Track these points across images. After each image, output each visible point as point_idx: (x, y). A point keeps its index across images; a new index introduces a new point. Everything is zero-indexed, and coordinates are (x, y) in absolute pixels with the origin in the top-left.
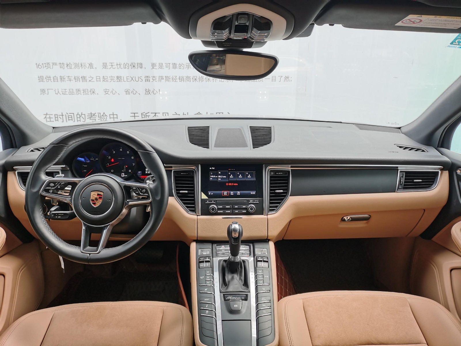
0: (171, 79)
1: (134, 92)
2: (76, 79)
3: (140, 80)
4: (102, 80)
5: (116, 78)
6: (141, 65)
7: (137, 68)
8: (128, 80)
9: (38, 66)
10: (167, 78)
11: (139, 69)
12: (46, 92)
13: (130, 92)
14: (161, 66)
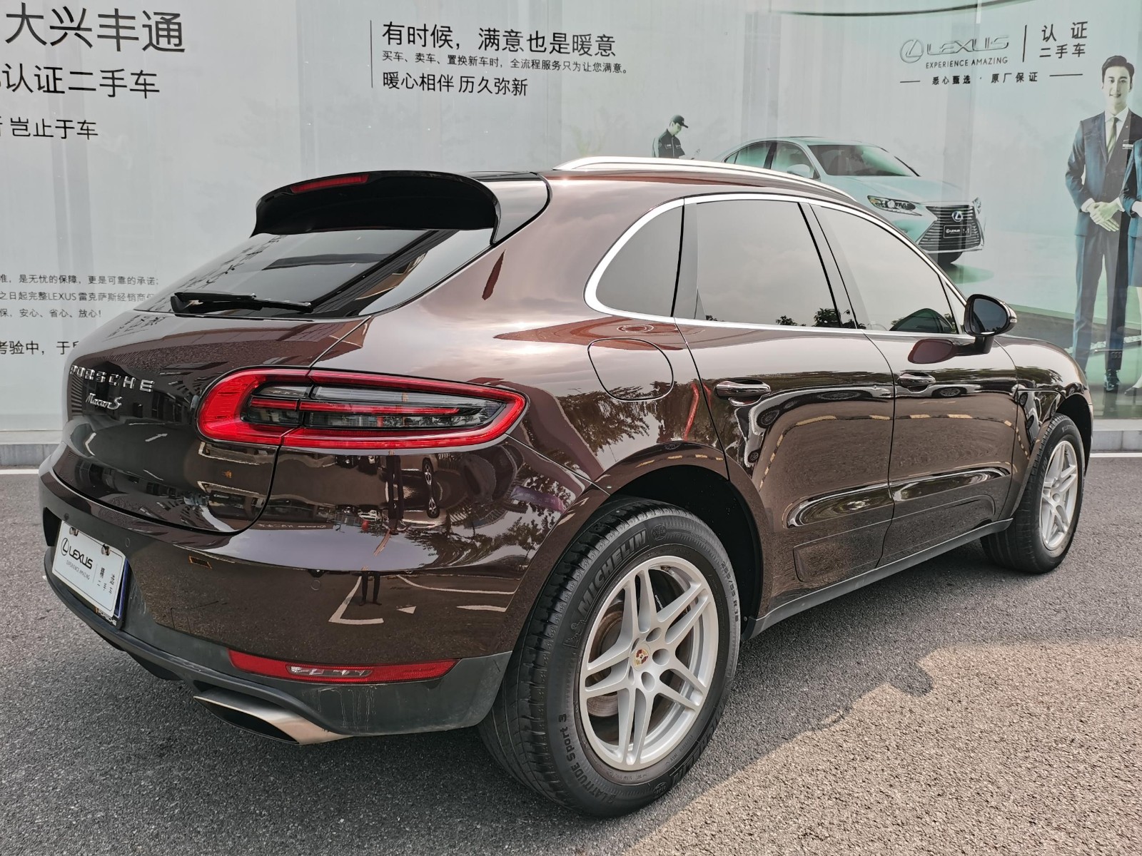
0: (117, 298)
1: (64, 314)
3: (72, 298)
4: (18, 296)
5: (38, 295)
6: (73, 279)
8: (55, 298)
10: (111, 297)
11: (72, 283)
13: (58, 313)
14: (102, 279)
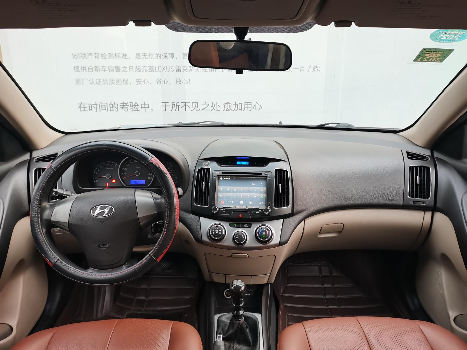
2: (111, 69)
3: (171, 70)
4: (134, 70)
5: (148, 68)
6: (172, 56)
7: (168, 58)
8: (160, 70)
9: (74, 56)
11: (171, 59)
12: (81, 82)
13: (162, 82)
